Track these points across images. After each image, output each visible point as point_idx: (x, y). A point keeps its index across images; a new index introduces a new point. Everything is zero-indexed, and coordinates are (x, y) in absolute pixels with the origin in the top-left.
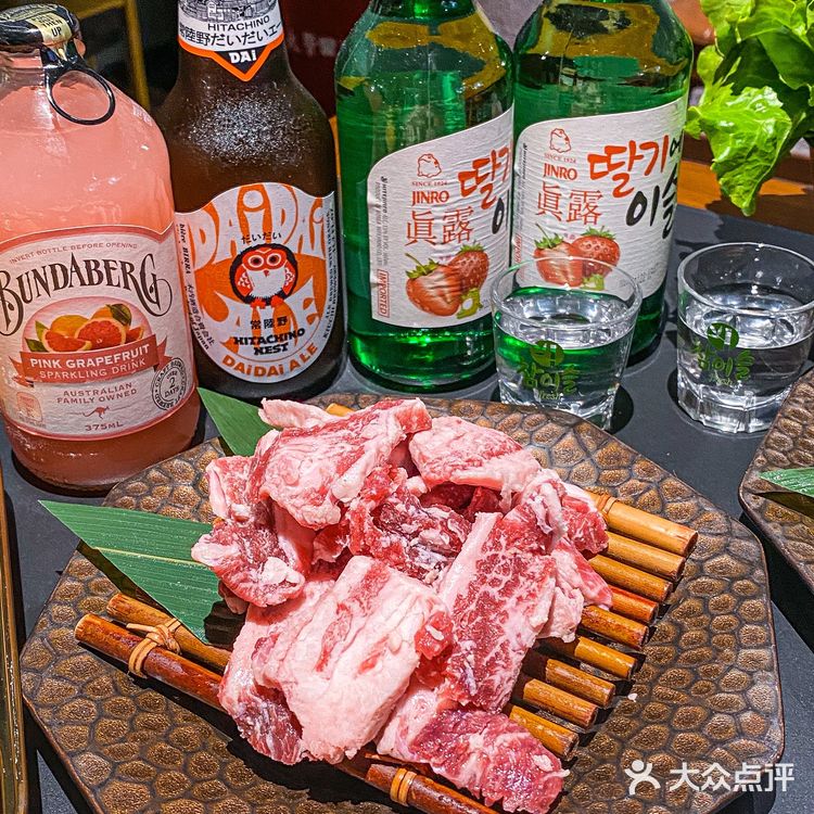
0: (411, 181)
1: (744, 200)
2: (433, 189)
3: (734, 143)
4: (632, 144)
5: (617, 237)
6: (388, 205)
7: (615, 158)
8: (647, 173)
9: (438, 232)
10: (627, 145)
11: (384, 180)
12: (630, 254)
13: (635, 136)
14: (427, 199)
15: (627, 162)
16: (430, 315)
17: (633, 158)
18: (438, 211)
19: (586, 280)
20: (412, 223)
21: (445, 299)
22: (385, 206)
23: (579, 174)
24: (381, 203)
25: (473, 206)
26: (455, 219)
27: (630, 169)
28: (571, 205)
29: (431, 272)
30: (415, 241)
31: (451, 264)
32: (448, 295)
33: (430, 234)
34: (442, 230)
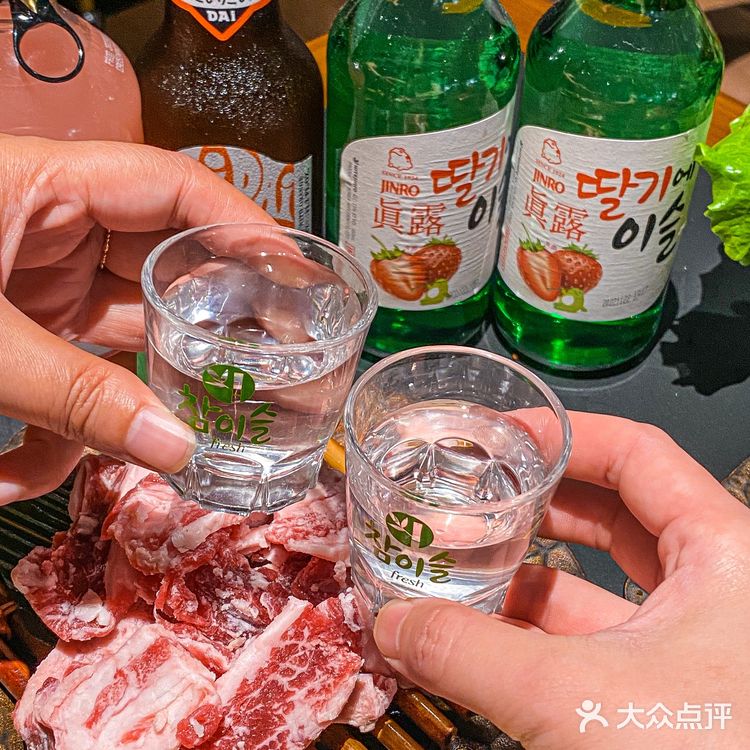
0: (382, 169)
2: (404, 182)
3: (736, 193)
4: (626, 172)
5: (601, 257)
6: (358, 186)
7: (605, 183)
8: (642, 201)
9: (405, 223)
10: (620, 172)
11: (356, 161)
12: (613, 275)
13: (631, 164)
14: (396, 190)
15: (619, 188)
16: (392, 297)
17: (626, 185)
18: (407, 203)
19: (564, 291)
20: (380, 208)
21: (409, 286)
22: (355, 185)
23: (566, 189)
24: (352, 182)
25: (446, 203)
26: (425, 213)
27: (621, 195)
28: (556, 216)
29: (396, 257)
30: (381, 226)
31: (417, 254)
32: (412, 282)
33: (397, 222)
34: (410, 221)
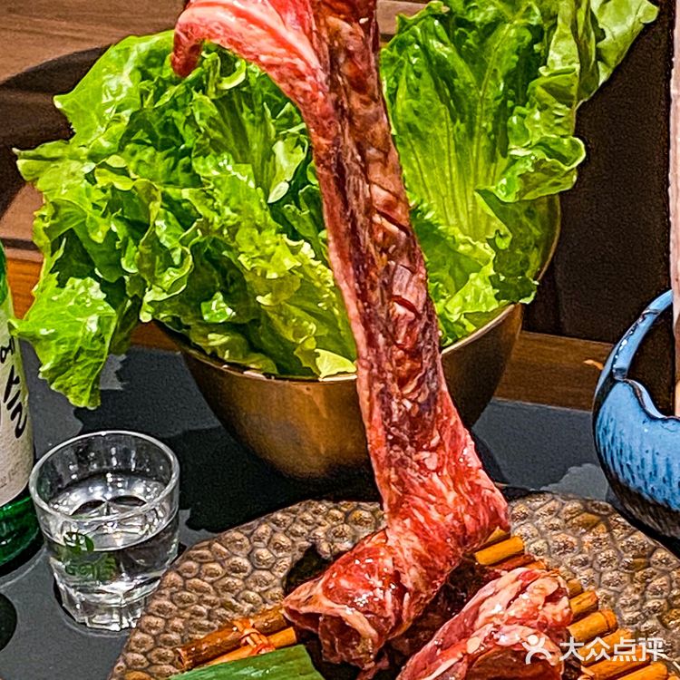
1: (81, 399)
3: (57, 349)
